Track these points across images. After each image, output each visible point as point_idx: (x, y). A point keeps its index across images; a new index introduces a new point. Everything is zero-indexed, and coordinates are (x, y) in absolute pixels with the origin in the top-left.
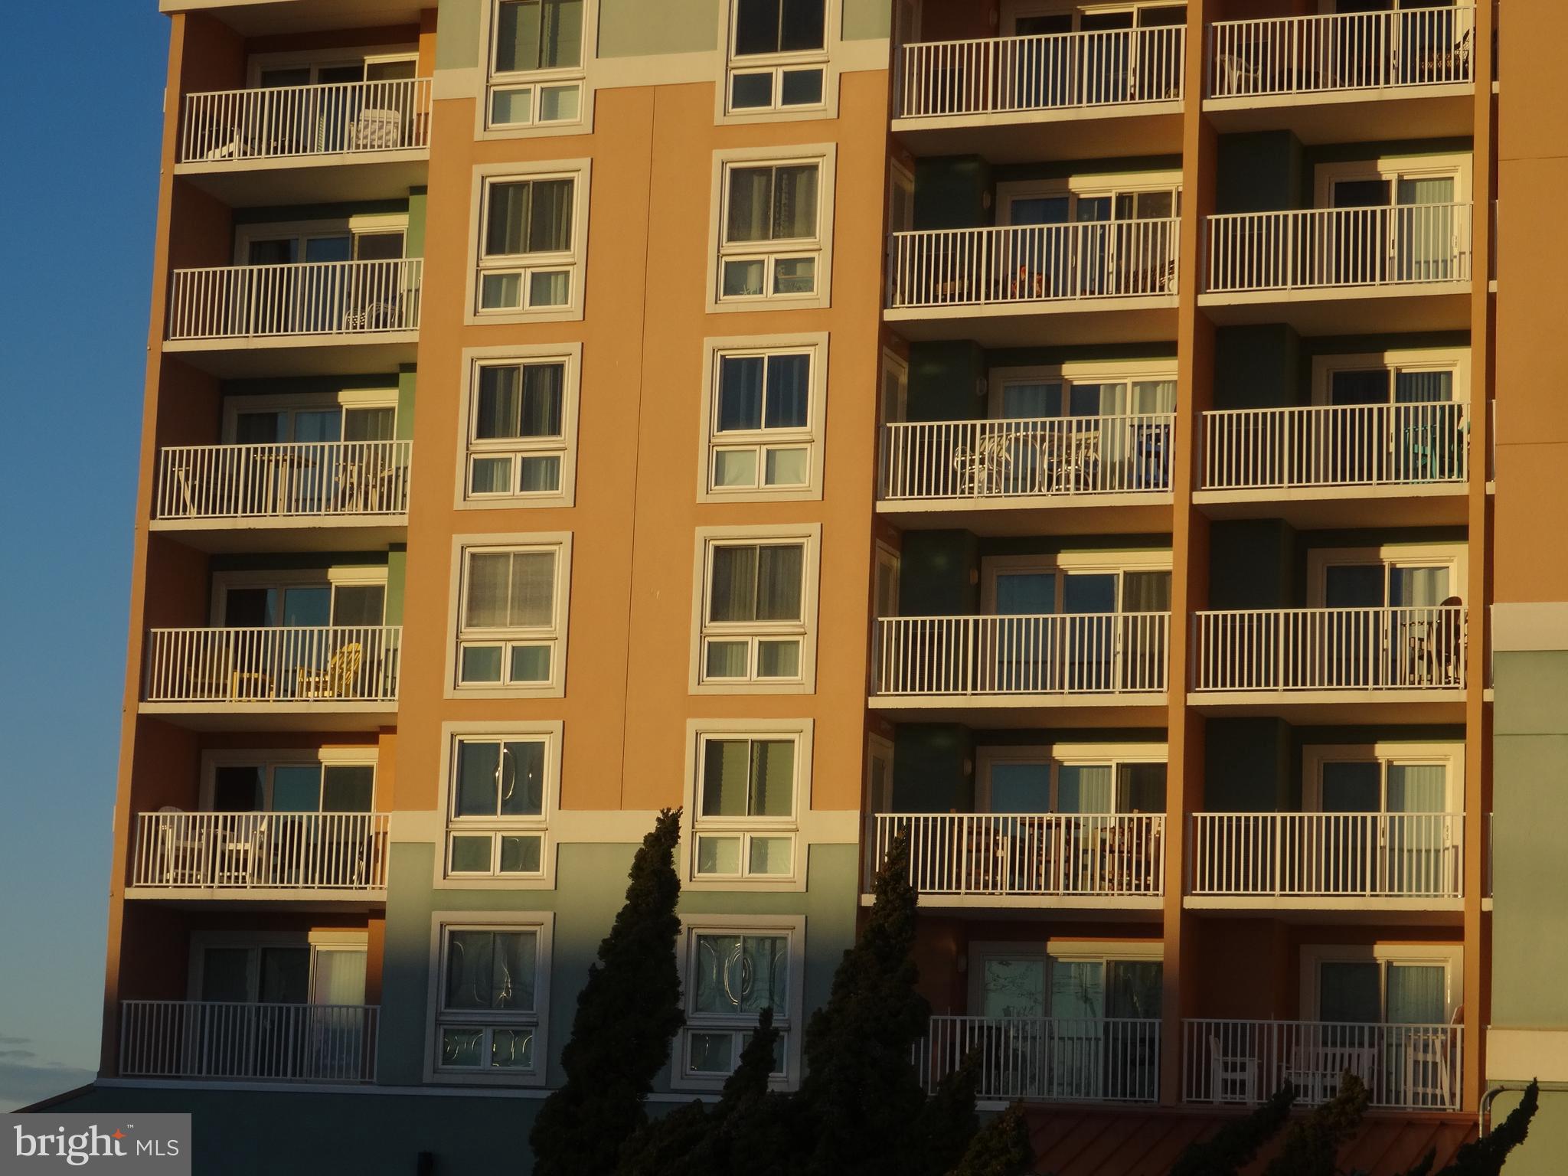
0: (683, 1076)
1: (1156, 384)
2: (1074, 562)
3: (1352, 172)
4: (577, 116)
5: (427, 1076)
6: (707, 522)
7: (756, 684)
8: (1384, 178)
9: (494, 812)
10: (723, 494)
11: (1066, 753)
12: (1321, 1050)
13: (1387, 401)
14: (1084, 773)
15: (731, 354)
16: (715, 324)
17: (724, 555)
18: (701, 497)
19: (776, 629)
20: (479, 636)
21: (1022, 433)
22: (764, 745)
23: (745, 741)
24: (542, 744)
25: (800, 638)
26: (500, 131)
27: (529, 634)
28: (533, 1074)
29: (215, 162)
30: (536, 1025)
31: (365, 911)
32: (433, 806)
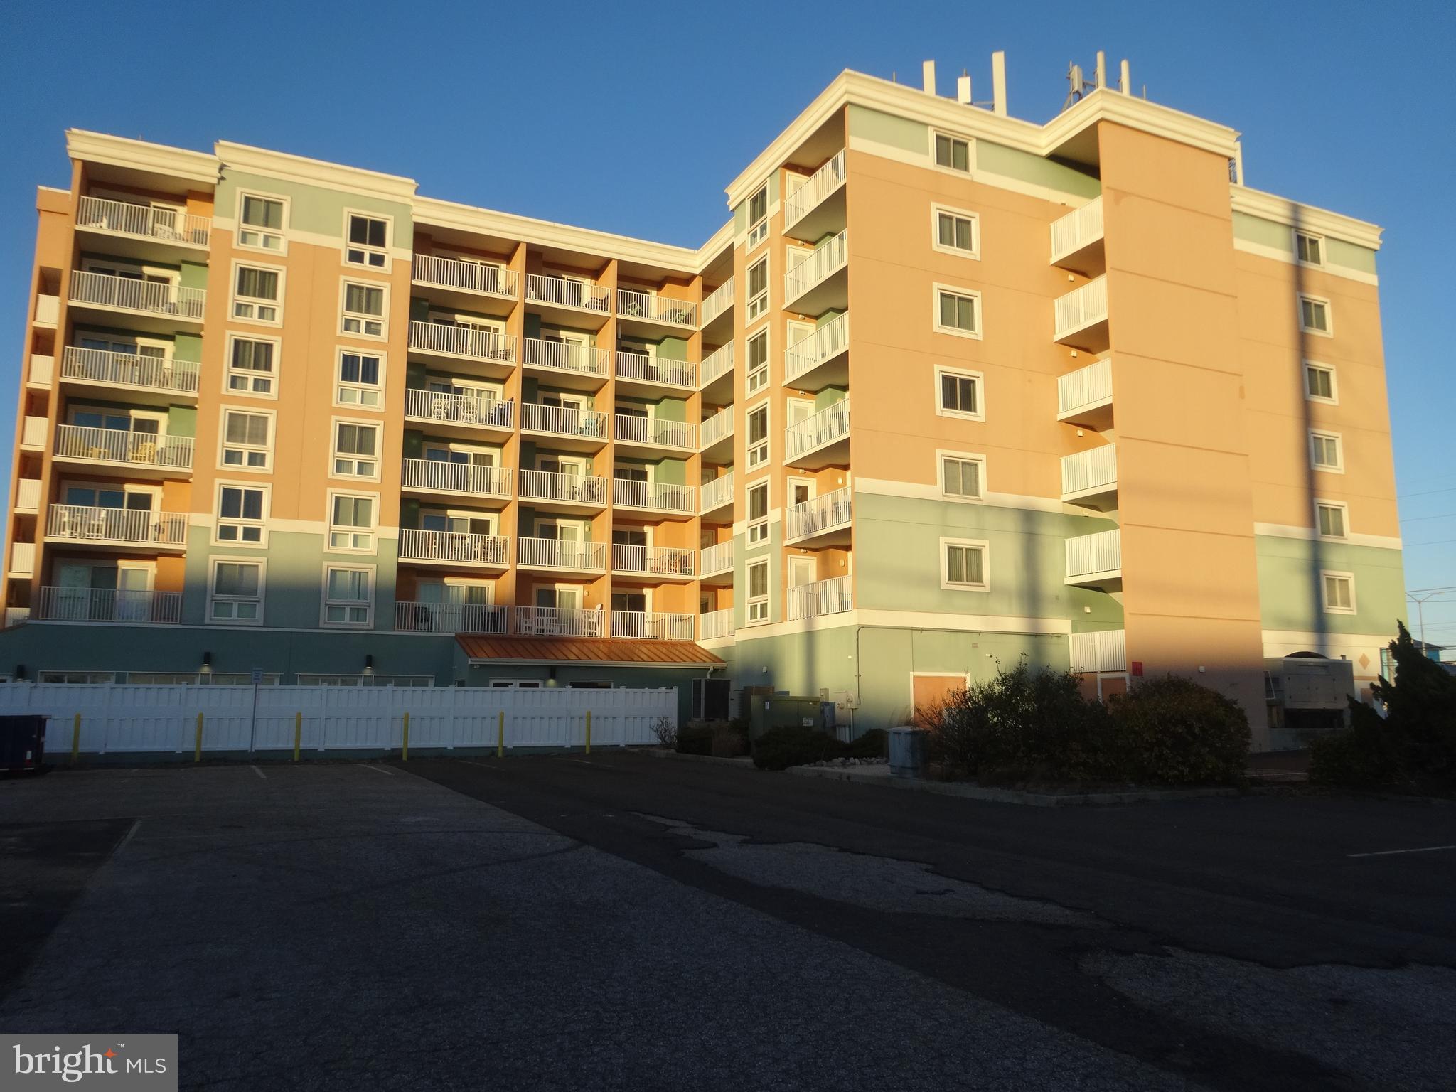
0: (325, 623)
1: (482, 391)
2: (455, 448)
3: (552, 333)
4: (281, 248)
5: (207, 621)
6: (338, 414)
7: (356, 477)
8: (561, 337)
9: (239, 516)
10: (343, 405)
11: (452, 513)
12: (537, 618)
13: (560, 406)
14: (455, 521)
15: (346, 353)
16: (341, 340)
17: (343, 428)
18: (334, 404)
19: (365, 458)
20: (234, 446)
21: (456, 400)
22: (357, 500)
23: (352, 498)
24: (262, 492)
25: (374, 462)
26: (244, 247)
27: (257, 448)
28: (257, 621)
29: (91, 228)
30: (259, 602)
31: (156, 553)
32: (210, 511)
